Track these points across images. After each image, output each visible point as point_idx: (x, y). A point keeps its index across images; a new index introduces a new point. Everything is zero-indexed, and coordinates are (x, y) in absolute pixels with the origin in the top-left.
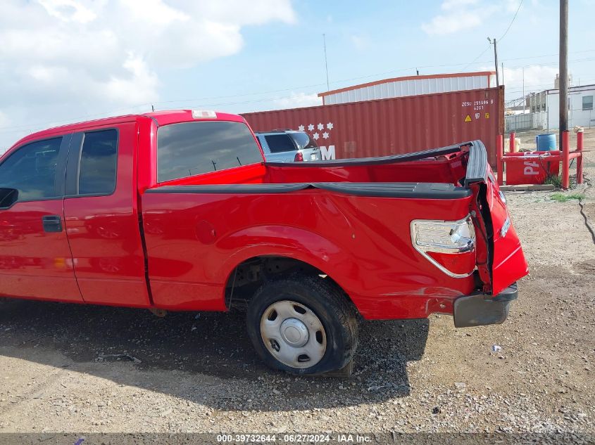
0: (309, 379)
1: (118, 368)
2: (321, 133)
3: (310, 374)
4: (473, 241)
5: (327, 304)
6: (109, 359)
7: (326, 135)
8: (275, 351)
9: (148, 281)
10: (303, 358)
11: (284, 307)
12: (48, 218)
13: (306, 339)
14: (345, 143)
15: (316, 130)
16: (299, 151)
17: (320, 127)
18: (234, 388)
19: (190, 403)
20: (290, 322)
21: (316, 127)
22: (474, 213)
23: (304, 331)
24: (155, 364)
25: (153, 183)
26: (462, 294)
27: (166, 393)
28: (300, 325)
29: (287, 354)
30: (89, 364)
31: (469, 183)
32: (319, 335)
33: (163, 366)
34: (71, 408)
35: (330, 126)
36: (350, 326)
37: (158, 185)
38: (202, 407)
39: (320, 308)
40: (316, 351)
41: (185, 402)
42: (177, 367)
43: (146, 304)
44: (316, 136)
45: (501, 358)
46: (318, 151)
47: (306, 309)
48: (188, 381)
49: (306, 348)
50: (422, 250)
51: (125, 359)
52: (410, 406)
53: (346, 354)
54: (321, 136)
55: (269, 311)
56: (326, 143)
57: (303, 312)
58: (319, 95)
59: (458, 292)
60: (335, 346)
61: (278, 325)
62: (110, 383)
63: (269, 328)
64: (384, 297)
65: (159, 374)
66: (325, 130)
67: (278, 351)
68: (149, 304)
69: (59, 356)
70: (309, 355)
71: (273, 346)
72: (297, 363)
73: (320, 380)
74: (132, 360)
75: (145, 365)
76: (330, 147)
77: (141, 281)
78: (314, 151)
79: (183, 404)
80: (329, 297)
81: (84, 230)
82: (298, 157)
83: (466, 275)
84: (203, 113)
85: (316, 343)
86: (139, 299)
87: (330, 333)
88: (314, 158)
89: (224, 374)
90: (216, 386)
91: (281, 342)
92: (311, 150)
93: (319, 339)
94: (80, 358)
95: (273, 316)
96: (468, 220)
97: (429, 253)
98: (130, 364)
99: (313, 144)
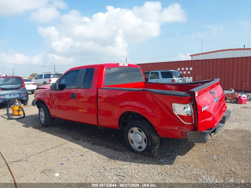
0: (142, 155)
1: (86, 143)
2: (187, 71)
3: (141, 153)
4: (192, 111)
5: (148, 130)
6: (84, 141)
7: (189, 72)
8: (132, 144)
9: (97, 116)
10: (140, 147)
11: (135, 129)
12: (72, 94)
13: (141, 141)
14: (197, 76)
15: (185, 70)
16: (174, 78)
17: (187, 69)
18: (117, 154)
19: (102, 156)
20: (137, 134)
21: (185, 69)
22: (193, 102)
23: (141, 138)
24: (96, 144)
25: (102, 86)
26: (190, 130)
27: (96, 152)
28: (140, 136)
29: (135, 146)
30: (77, 141)
31: (190, 92)
32: (145, 140)
33: (99, 145)
34: (69, 151)
35: (191, 69)
36: (155, 138)
37: (104, 86)
38: (105, 157)
39: (145, 130)
40: (144, 145)
41: (101, 155)
42: (103, 146)
43: (96, 124)
44: (185, 73)
45: (214, 160)
46: (182, 79)
47: (142, 130)
48: (104, 150)
49: (142, 144)
50: (176, 114)
51: (89, 141)
52: (170, 168)
53: (153, 148)
54: (187, 73)
55: (131, 130)
56: (189, 76)
57: (141, 131)
58: (190, 56)
59: (189, 130)
60: (150, 144)
61: (133, 135)
62: (82, 147)
63: (131, 136)
64: (166, 129)
65: (97, 147)
66: (189, 70)
67: (133, 144)
68: (97, 124)
69: (70, 138)
70: (142, 147)
71: (132, 142)
72: (138, 149)
73: (145, 156)
74: (90, 142)
75: (94, 144)
76: (190, 77)
77: (95, 116)
78: (181, 79)
79: (100, 155)
80: (149, 127)
81: (88, 100)
82: (173, 80)
83: (190, 123)
84: (123, 64)
85: (144, 143)
86: (94, 122)
87: (148, 140)
88: (180, 81)
89: (116, 150)
90: (112, 152)
91: (134, 141)
92: (179, 78)
93: (145, 142)
94: (76, 139)
95: (132, 132)
96: (190, 104)
97: (178, 115)
98: (89, 143)
99: (181, 76)
